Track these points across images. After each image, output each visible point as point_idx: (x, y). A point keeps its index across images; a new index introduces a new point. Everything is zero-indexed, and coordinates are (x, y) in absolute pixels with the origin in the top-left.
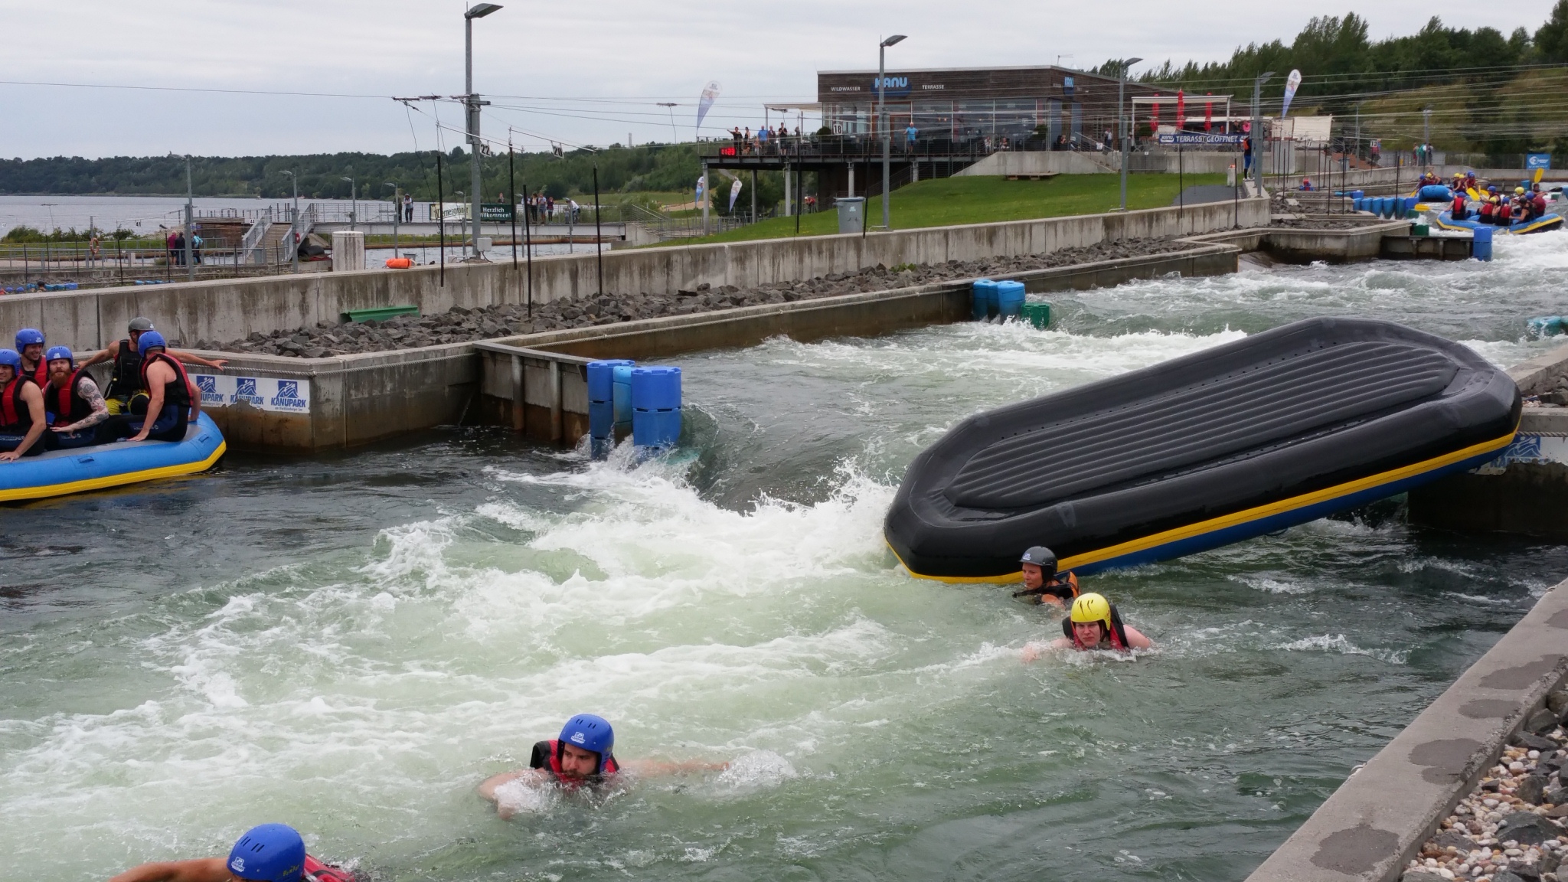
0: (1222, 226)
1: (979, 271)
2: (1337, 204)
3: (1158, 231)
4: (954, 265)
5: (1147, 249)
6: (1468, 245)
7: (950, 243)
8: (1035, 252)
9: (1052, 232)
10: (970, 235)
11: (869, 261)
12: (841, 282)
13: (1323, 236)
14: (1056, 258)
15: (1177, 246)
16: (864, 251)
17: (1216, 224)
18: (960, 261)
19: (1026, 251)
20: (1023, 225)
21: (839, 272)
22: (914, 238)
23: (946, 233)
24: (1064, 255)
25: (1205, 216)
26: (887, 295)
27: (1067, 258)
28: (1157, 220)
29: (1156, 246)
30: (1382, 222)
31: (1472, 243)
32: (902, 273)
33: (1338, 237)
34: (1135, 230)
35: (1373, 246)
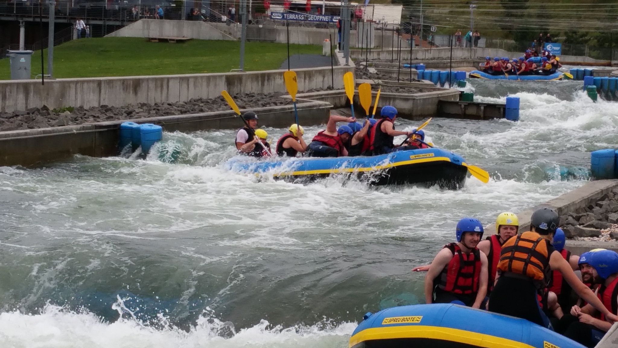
0: (318, 87)
1: (125, 115)
2: (406, 74)
3: (268, 89)
4: (105, 109)
5: (260, 103)
6: (502, 110)
7: (103, 91)
8: (172, 100)
9: (185, 85)
10: (118, 85)
11: (35, 103)
12: (11, 120)
13: (395, 98)
14: (188, 107)
15: (283, 101)
16: (31, 94)
17: (314, 85)
18: (110, 106)
19: (164, 99)
20: (162, 79)
21: (10, 111)
22: (73, 86)
23: (99, 83)
24: (195, 105)
25: (305, 78)
26: (50, 132)
27: (196, 107)
28: (268, 80)
29: (267, 100)
30: (439, 89)
31: (504, 109)
32: (62, 114)
33: (406, 99)
34: (251, 87)
35: (432, 108)
